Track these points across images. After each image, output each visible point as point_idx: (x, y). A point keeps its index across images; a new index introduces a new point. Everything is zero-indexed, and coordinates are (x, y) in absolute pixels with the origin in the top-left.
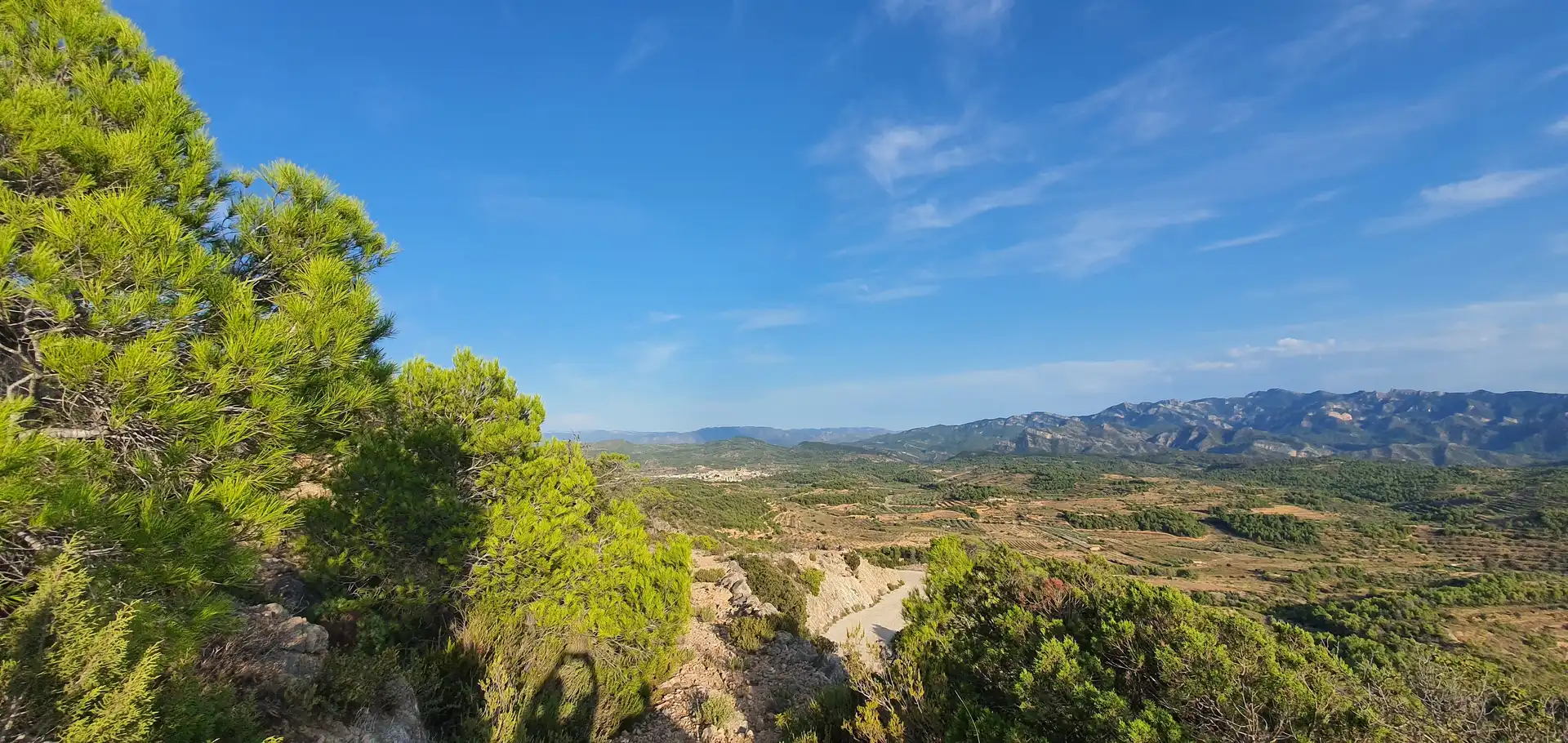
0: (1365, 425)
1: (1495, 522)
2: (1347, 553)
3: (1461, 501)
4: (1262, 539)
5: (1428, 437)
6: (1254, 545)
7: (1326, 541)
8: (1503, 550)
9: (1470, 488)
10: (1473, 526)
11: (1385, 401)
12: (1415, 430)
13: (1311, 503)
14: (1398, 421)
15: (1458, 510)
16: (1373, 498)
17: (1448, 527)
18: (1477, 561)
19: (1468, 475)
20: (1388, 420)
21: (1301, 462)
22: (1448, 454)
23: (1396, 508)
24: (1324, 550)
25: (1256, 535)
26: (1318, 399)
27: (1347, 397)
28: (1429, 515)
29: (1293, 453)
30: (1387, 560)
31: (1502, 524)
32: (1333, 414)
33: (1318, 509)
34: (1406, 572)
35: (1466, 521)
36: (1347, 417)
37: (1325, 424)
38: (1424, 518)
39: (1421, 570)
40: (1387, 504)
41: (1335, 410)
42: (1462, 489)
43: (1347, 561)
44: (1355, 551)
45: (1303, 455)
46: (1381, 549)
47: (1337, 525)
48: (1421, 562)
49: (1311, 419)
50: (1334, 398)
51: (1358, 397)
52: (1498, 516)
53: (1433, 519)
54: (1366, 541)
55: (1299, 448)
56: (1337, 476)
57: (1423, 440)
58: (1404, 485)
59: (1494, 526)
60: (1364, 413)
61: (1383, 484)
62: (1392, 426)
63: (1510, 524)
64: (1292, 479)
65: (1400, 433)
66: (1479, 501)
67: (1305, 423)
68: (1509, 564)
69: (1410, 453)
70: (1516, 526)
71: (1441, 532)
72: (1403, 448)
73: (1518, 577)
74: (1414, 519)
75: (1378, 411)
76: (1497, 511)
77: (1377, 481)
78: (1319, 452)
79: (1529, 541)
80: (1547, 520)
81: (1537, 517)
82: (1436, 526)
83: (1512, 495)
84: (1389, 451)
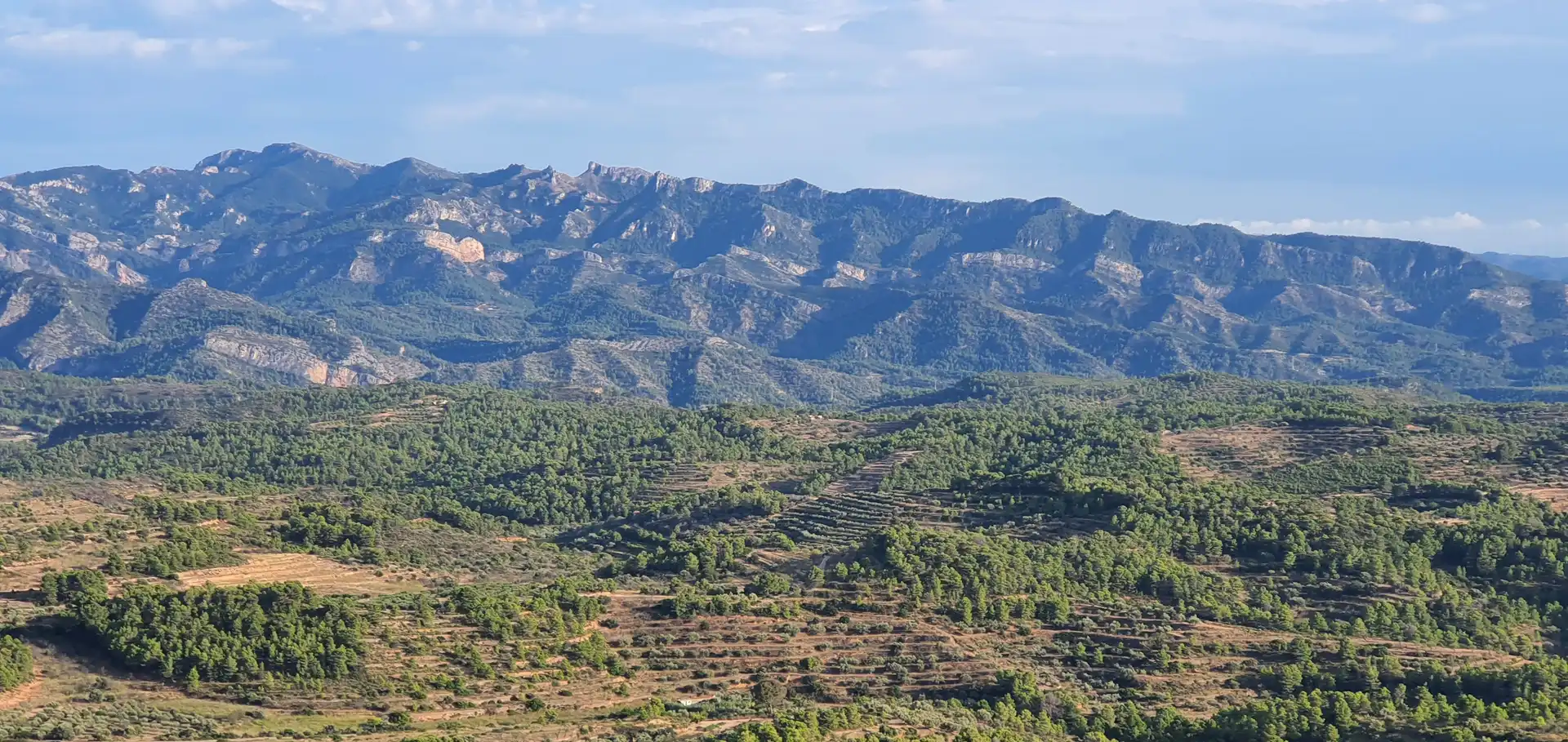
0: (515, 275)
2: (432, 696)
3: (723, 511)
4: (203, 675)
5: (663, 321)
6: (172, 699)
7: (381, 662)
8: (799, 647)
9: (744, 471)
10: (739, 583)
11: (573, 201)
12: (632, 295)
13: (353, 542)
14: (599, 267)
15: (711, 539)
16: (513, 515)
17: (686, 591)
18: (738, 686)
19: (744, 433)
20: (571, 264)
21: (339, 403)
22: (703, 371)
23: (565, 541)
24: (371, 693)
25: (187, 663)
27: (478, 183)
28: (643, 559)
29: (318, 372)
30: (532, 705)
31: (800, 573)
32: (436, 240)
33: (368, 559)
35: (725, 568)
36: (471, 250)
38: (632, 570)
39: (609, 726)
40: (547, 530)
41: (446, 226)
42: (725, 477)
44: (454, 686)
45: (344, 377)
46: (520, 671)
47: (415, 610)
48: (611, 704)
49: (378, 255)
50: (440, 186)
51: (504, 185)
53: (652, 570)
54: (483, 652)
55: (333, 350)
56: (427, 450)
57: (651, 329)
58: (591, 467)
59: (786, 579)
60: (516, 240)
61: (540, 468)
62: (577, 285)
63: (820, 570)
64: (306, 462)
65: (598, 304)
66: (759, 510)
67: (361, 270)
68: (808, 688)
69: (615, 370)
70: (832, 577)
71: (665, 610)
72: (600, 355)
73: (823, 721)
74: (606, 573)
75: (551, 231)
76: (796, 537)
77: (528, 458)
78: (387, 370)
79: (856, 619)
80: (896, 555)
81: (877, 552)
82: (657, 590)
83: (832, 490)
84: (565, 364)
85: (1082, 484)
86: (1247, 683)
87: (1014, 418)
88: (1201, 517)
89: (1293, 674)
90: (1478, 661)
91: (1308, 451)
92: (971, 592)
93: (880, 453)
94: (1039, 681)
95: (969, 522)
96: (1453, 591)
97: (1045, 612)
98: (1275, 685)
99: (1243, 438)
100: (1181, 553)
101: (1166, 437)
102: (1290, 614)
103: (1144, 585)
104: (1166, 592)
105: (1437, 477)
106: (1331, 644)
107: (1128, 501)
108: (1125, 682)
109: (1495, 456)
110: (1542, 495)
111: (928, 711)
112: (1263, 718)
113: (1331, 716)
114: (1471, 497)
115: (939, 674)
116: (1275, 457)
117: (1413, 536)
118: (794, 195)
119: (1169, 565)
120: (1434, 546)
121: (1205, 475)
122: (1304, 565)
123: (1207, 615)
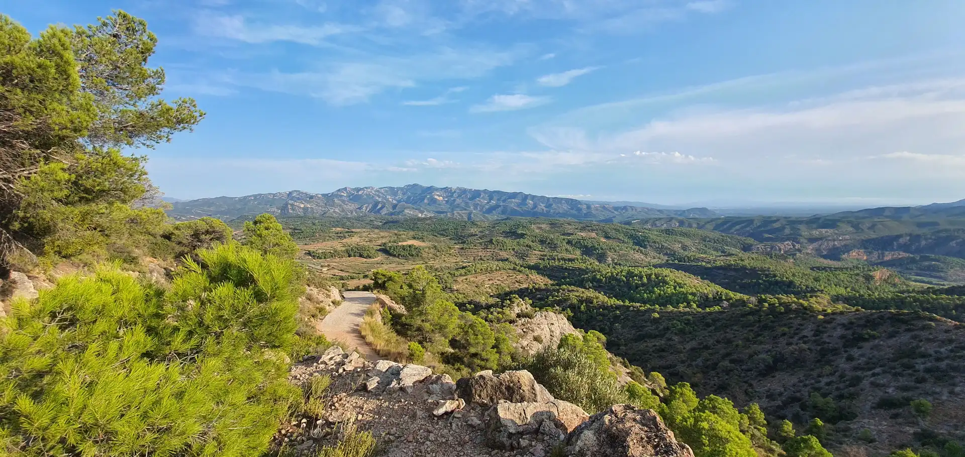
0: (447, 202)
1: (479, 243)
2: (431, 259)
3: (472, 235)
4: (401, 256)
6: (398, 259)
7: (425, 255)
8: (480, 254)
9: (475, 229)
10: (473, 245)
11: (455, 192)
12: (463, 205)
13: (422, 239)
14: (458, 201)
15: (470, 239)
16: (444, 235)
17: (465, 246)
18: (472, 258)
19: (476, 224)
20: (454, 200)
21: (422, 219)
22: (472, 216)
23: (450, 239)
24: (423, 258)
25: (399, 254)
26: (430, 189)
27: (442, 189)
28: (460, 241)
29: (420, 215)
30: (444, 261)
31: (481, 244)
32: (436, 197)
33: (424, 241)
34: (449, 265)
35: (471, 243)
36: (440, 198)
37: (433, 201)
38: (459, 243)
39: (454, 264)
40: (448, 237)
41: (437, 195)
42: (473, 230)
43: (431, 263)
44: (433, 258)
45: (423, 216)
46: (443, 256)
47: (429, 248)
48: (455, 261)
49: (428, 199)
50: (437, 189)
51: (445, 189)
52: (481, 241)
53: (461, 243)
54: (438, 254)
55: (422, 212)
56: (433, 226)
57: (466, 210)
58: (455, 229)
59: (479, 245)
60: (447, 197)
61: (448, 229)
62: (455, 203)
63: (483, 244)
64: (417, 228)
65: (458, 206)
66: (477, 235)
67: (426, 201)
68: (481, 259)
69: (460, 215)
70: (485, 244)
71: (462, 248)
72: (458, 213)
73: (481, 264)
74: (455, 243)
75: (452, 196)
76: (481, 239)
77: (447, 227)
78: (429, 215)
79: (488, 250)
80: (494, 241)
81: (491, 241)
82: (461, 246)
83: (487, 233)
84: (453, 214)
85: (520, 232)
86: (540, 259)
87: (512, 223)
88: (535, 237)
89: (546, 258)
90: (570, 256)
91: (552, 228)
92: (503, 246)
93: (494, 227)
94: (511, 259)
95: (505, 237)
96: (568, 247)
97: (513, 249)
98: (544, 260)
99: (543, 226)
100: (533, 242)
101: (533, 226)
102: (546, 250)
103: (527, 246)
104: (530, 247)
105: (569, 232)
106: (551, 254)
107: (526, 234)
108: (523, 259)
109: (577, 229)
110: (582, 234)
111: (496, 263)
112: (540, 264)
113: (549, 264)
114: (572, 234)
115: (499, 257)
116: (547, 229)
117: (564, 239)
118: (485, 191)
119: (531, 243)
120: (566, 241)
121: (537, 231)
122: (549, 243)
123: (535, 250)
